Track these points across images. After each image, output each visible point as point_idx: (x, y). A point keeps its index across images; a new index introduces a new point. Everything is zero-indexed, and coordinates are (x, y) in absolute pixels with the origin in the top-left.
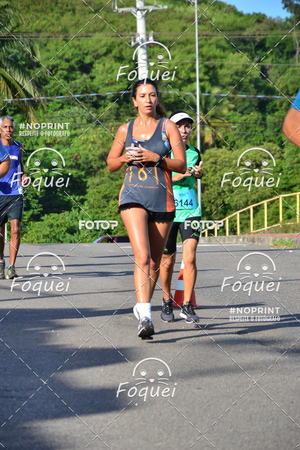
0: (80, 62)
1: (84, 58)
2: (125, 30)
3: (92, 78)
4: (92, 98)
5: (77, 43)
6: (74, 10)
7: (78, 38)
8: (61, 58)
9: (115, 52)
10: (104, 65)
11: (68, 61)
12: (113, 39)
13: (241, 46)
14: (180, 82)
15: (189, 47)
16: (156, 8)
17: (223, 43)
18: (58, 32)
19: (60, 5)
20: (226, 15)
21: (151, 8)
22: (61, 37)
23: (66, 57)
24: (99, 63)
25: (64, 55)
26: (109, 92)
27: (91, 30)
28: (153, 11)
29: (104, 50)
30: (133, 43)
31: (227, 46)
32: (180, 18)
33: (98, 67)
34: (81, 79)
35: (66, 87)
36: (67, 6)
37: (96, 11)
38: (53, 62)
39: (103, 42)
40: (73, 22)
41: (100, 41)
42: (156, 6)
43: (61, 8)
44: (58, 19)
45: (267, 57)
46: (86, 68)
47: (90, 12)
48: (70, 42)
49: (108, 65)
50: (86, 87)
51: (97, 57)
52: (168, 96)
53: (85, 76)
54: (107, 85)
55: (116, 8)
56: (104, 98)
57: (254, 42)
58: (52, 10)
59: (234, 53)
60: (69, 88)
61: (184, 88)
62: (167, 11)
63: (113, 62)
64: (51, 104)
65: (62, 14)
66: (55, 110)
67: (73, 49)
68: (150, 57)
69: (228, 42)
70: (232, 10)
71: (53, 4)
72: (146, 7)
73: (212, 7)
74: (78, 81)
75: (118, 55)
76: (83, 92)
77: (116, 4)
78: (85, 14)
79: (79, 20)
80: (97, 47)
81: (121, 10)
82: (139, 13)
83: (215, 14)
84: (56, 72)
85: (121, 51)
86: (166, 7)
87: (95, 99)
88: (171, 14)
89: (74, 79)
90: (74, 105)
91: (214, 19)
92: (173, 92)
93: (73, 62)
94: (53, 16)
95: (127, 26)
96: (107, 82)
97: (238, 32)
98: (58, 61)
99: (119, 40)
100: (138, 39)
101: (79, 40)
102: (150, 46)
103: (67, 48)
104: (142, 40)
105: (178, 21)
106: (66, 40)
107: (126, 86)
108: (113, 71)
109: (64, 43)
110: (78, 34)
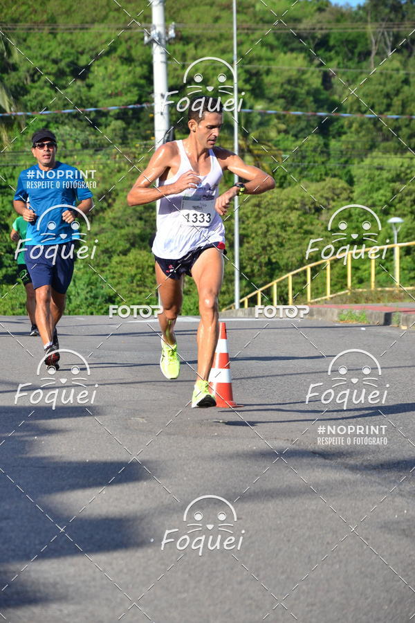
0: (73, 64)
1: (78, 59)
3: (90, 86)
4: (89, 114)
5: (68, 37)
7: (70, 31)
8: (46, 58)
9: (121, 50)
10: (106, 68)
11: (55, 62)
12: (119, 33)
13: (296, 44)
15: (223, 44)
17: (271, 40)
18: (43, 23)
22: (47, 29)
23: (54, 56)
24: (99, 66)
25: (50, 54)
26: (113, 107)
27: (88, 19)
29: (106, 47)
30: (146, 39)
31: (275, 43)
32: (212, 4)
33: (98, 71)
34: (74, 87)
38: (34, 65)
39: (105, 38)
40: (64, 9)
41: (101, 35)
44: (43, 4)
45: (329, 60)
46: (80, 73)
48: (59, 37)
49: (111, 69)
50: (81, 99)
51: (97, 57)
53: (79, 83)
54: (110, 96)
56: (105, 114)
57: (314, 38)
59: (285, 52)
60: (56, 99)
63: (118, 63)
64: (31, 122)
67: (62, 46)
68: (169, 59)
69: (278, 38)
74: (69, 90)
75: (125, 55)
76: (77, 106)
79: (71, 6)
80: (96, 43)
84: (39, 77)
85: (129, 49)
87: (93, 116)
89: (64, 87)
90: (63, 123)
91: (258, 7)
93: (63, 64)
96: (110, 92)
97: (291, 25)
98: (42, 63)
99: (127, 34)
100: (153, 33)
101: (71, 33)
102: (169, 42)
103: (54, 44)
104: (159, 34)
105: (208, 7)
106: (53, 33)
107: (136, 98)
108: (118, 76)
109: (51, 36)
110: (70, 25)
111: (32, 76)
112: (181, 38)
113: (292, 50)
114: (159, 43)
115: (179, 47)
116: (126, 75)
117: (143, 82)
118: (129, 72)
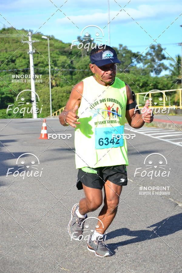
0: (11, 59)
1: (12, 58)
2: (26, 49)
3: (15, 64)
4: (15, 71)
5: (10, 53)
6: (9, 42)
7: (11, 51)
8: (5, 58)
9: (23, 56)
10: (19, 60)
11: (7, 59)
12: (22, 52)
13: (64, 54)
14: (44, 65)
15: (47, 54)
16: (35, 41)
17: (58, 53)
18: (4, 49)
19: (4, 40)
20: (59, 43)
21: (34, 41)
22: (5, 51)
23: (7, 57)
24: (18, 59)
25: (6, 57)
26: (20, 69)
27: (15, 48)
28: (35, 42)
29: (19, 55)
30: (28, 53)
31: (59, 53)
32: (44, 45)
33: (17, 61)
34: (12, 65)
35: (7, 68)
36: (7, 41)
37: (16, 42)
38: (2, 59)
39: (19, 53)
40: (9, 46)
41: (18, 52)
42: (36, 40)
43: (5, 42)
44: (4, 45)
45: (72, 57)
46: (13, 61)
47: (14, 43)
48: (8, 53)
49: (20, 60)
50: (13, 67)
51: (17, 57)
52: (40, 70)
53: (13, 64)
54: (20, 67)
55: (22, 41)
56: (19, 71)
57: (68, 52)
58: (2, 42)
59: (62, 56)
60: (7, 67)
61: (46, 67)
62: (40, 42)
63: (22, 59)
64: (2, 73)
65: (5, 43)
66: (3, 75)
67: (9, 55)
68: (34, 57)
69: (60, 52)
70: (61, 42)
71: (2, 40)
72: (32, 41)
73: (54, 41)
74: (11, 65)
75: (24, 57)
76: (12, 69)
77: (22, 40)
78: (13, 43)
79: (11, 46)
80: (17, 54)
81: (24, 42)
82: (30, 43)
83: (56, 43)
84: (3, 62)
85: (25, 55)
86: (39, 41)
87: (16, 71)
88: (41, 43)
89: (9, 65)
90: (9, 73)
91: (55, 45)
92: (42, 69)
93: (9, 59)
94: (2, 44)
95: (27, 47)
96: (20, 65)
97: (63, 49)
98: (4, 59)
99: (24, 52)
100: (30, 51)
101: (11, 52)
102: (34, 53)
103: (7, 55)
104: (31, 52)
105: (43, 45)
106: (6, 52)
107: (27, 67)
108: (22, 62)
109: (6, 53)
110: (10, 50)
111: (2, 62)
112: (37, 53)
113: (63, 55)
114: (31, 54)
115: (36, 55)
116: (24, 62)
117: (28, 63)
118: (25, 61)
